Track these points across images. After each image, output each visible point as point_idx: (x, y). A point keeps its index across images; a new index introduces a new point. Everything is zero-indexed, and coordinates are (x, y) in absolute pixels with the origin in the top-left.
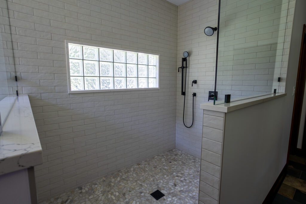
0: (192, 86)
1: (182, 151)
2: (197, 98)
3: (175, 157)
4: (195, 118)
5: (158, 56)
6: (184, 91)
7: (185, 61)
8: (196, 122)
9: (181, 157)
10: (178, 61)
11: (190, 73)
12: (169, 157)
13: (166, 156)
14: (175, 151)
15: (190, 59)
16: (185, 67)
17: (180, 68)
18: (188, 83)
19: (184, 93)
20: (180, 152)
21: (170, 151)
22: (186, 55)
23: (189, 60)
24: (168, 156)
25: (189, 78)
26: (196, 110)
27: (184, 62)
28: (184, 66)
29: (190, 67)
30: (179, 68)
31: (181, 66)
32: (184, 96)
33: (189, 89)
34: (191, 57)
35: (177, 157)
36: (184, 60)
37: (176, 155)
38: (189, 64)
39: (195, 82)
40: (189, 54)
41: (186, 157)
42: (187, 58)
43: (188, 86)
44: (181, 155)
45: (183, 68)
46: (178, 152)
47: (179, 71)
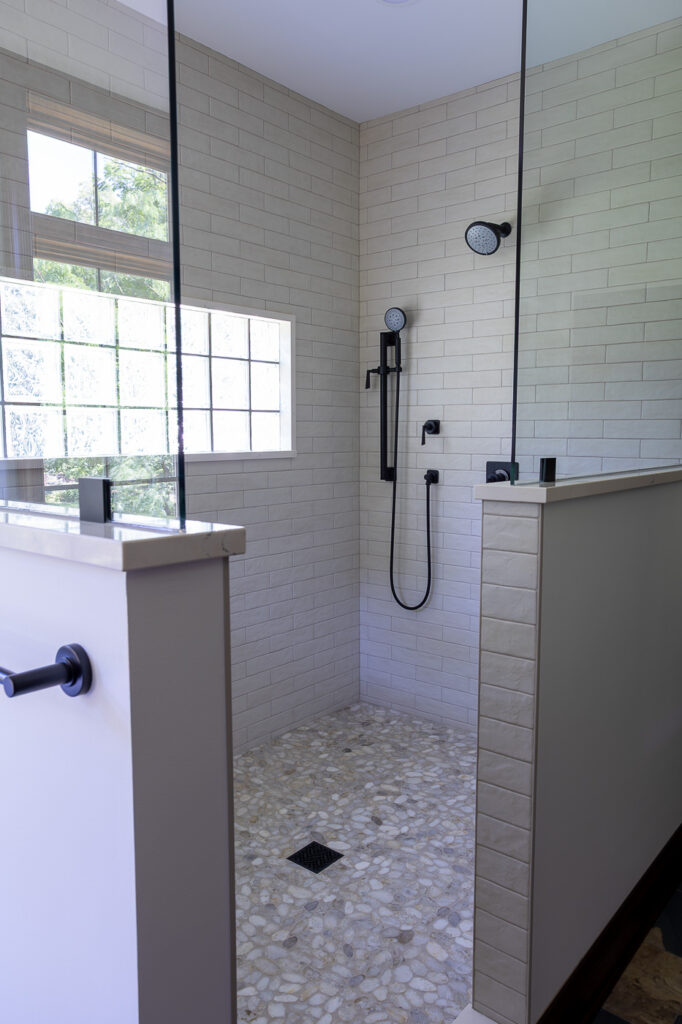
0: (423, 443)
1: (387, 709)
2: (444, 491)
3: (362, 730)
4: (439, 570)
5: (289, 323)
6: (390, 464)
7: (392, 343)
8: (441, 586)
9: (386, 731)
10: (363, 343)
11: (413, 395)
12: (340, 733)
13: (326, 731)
14: (360, 711)
15: (414, 339)
16: (394, 370)
17: (373, 371)
18: (407, 432)
19: (389, 474)
20: (381, 712)
21: (342, 710)
22: (396, 321)
23: (409, 343)
24: (336, 730)
25: (408, 411)
26: (439, 540)
27: (391, 351)
28: (392, 363)
29: (413, 370)
30: (369, 372)
31: (377, 365)
32: (390, 484)
33: (412, 456)
34: (414, 330)
35: (369, 732)
36: (390, 339)
37: (365, 724)
38: (409, 359)
39: (433, 427)
40: (408, 318)
41: (408, 729)
42: (402, 335)
43: (407, 443)
44: (388, 722)
45: (384, 371)
46: (371, 712)
47: (368, 386)
